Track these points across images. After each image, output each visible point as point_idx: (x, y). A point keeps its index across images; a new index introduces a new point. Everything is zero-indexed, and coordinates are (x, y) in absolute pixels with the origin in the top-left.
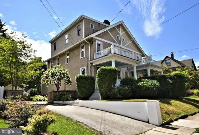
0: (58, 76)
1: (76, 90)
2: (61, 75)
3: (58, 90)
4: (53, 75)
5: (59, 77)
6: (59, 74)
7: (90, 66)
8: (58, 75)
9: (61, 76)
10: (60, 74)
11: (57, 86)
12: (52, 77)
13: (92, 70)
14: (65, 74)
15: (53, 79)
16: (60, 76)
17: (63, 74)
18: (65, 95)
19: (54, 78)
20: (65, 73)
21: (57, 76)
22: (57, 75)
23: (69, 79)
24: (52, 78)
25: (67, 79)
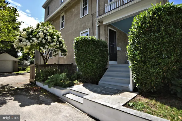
0: (40, 39)
1: (73, 64)
2: (46, 38)
3: (45, 63)
4: (31, 36)
5: (41, 41)
6: (41, 34)
7: (98, 27)
8: (40, 37)
9: (47, 40)
10: (45, 35)
11: (43, 57)
12: (29, 39)
13: (101, 33)
14: (55, 37)
15: (29, 44)
16: (44, 38)
17: (51, 35)
18: (53, 73)
19: (31, 41)
20: (55, 35)
21: (38, 39)
22: (38, 36)
23: (63, 45)
24: (27, 41)
25: (58, 46)
